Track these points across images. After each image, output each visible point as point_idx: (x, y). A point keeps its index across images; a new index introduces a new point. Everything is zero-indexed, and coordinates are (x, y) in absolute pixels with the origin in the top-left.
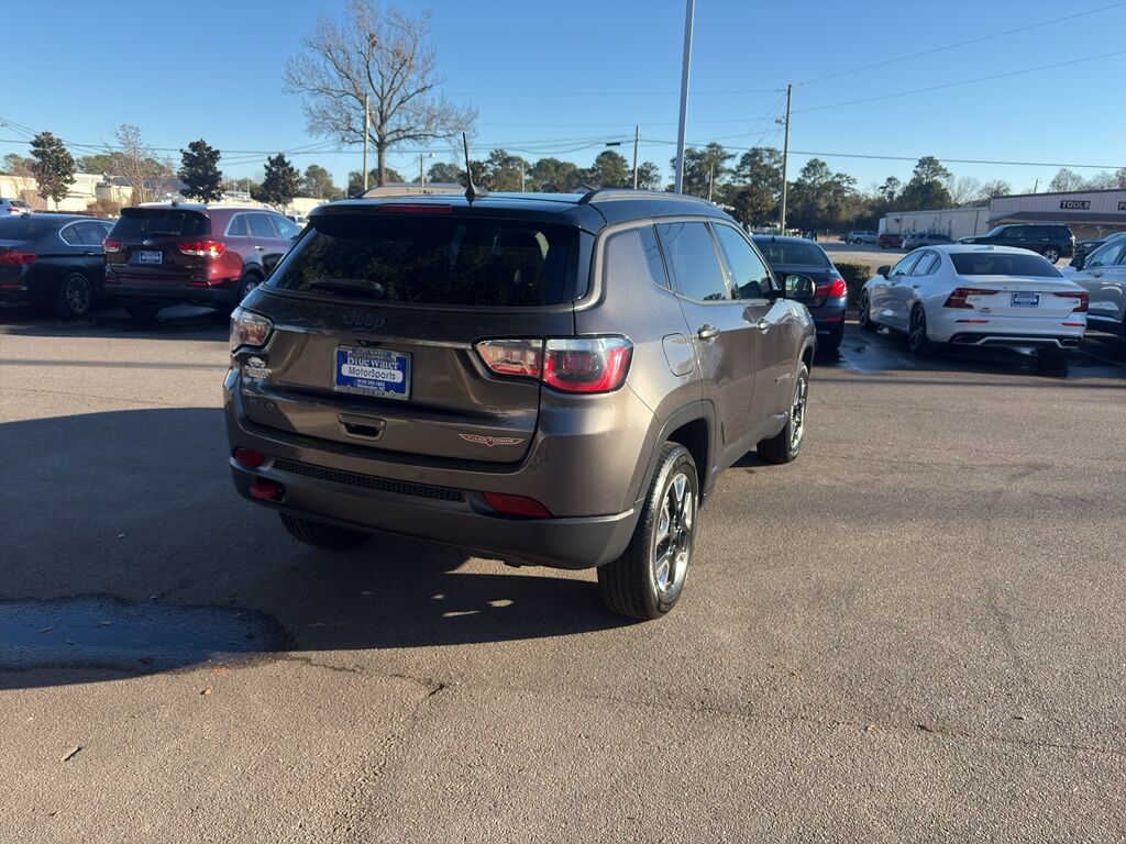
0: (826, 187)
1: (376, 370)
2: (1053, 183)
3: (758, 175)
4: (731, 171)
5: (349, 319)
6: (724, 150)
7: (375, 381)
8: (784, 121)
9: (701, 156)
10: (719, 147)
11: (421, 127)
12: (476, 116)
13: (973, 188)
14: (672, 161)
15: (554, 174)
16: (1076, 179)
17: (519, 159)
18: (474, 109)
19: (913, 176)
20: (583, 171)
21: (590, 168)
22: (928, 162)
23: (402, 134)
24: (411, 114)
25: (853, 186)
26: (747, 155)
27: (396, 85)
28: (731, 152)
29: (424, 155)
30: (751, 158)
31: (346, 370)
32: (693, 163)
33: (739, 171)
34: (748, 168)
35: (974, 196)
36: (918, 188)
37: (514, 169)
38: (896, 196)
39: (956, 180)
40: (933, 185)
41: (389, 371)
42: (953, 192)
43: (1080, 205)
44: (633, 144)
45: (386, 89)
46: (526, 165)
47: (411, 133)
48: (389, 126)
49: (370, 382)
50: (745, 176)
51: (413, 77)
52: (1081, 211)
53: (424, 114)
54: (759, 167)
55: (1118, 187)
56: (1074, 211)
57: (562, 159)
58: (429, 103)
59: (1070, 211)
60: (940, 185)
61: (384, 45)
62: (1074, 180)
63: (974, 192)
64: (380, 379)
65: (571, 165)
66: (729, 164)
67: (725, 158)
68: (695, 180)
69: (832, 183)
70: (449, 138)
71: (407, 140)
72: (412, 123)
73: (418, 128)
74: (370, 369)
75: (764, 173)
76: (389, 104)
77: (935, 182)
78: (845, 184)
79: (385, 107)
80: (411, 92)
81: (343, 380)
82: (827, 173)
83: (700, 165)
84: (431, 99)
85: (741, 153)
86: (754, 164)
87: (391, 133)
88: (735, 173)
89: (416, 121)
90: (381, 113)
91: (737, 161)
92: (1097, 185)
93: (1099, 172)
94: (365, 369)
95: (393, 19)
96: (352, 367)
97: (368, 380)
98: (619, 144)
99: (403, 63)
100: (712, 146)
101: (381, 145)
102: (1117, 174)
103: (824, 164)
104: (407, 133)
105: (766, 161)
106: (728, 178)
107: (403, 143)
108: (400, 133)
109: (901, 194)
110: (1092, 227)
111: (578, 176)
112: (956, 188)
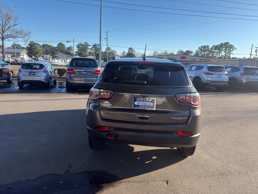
0: (111, 53)
1: (145, 103)
2: (153, 54)
3: (96, 50)
4: (90, 49)
5: (140, 91)
6: (89, 44)
7: (145, 106)
8: (106, 39)
9: (83, 45)
10: (87, 43)
11: (15, 35)
12: (30, 33)
13: (139, 54)
14: (77, 46)
15: (47, 48)
16: (157, 53)
17: (38, 44)
18: (30, 31)
19: (128, 51)
20: (55, 47)
21: (57, 46)
22: (130, 49)
23: (9, 36)
24: (12, 31)
25: (116, 53)
26: (94, 45)
27: (7, 23)
28: (90, 44)
29: (15, 42)
30: (95, 46)
31: (136, 103)
32: (81, 47)
33: (92, 49)
34: (94, 48)
36: (129, 54)
37: (36, 46)
38: (125, 55)
39: (136, 52)
40: (132, 53)
41: (149, 103)
42: (136, 55)
44: (73, 42)
45: (4, 24)
46: (40, 45)
47: (12, 36)
48: (5, 34)
49: (144, 106)
50: (93, 50)
51: (12, 22)
53: (15, 31)
54: (96, 48)
55: (164, 55)
57: (49, 44)
58: (17, 29)
61: (3, 13)
63: (139, 55)
64: (146, 105)
65: (51, 46)
66: (90, 47)
67: (89, 46)
68: (82, 50)
69: (112, 52)
70: (23, 38)
71: (11, 38)
72: (12, 33)
73: (14, 35)
74: (144, 103)
75: (98, 49)
76: (5, 28)
78: (115, 53)
79: (4, 29)
80: (11, 26)
81: (135, 106)
82: (111, 50)
83: (83, 47)
84: (18, 28)
85: (92, 45)
86: (95, 47)
87: (6, 36)
88: (91, 49)
89: (13, 33)
90: (3, 30)
91: (92, 47)
92: (161, 54)
93: (161, 51)
94: (142, 103)
95: (5, 7)
96: (138, 102)
97: (143, 105)
98: (69, 42)
99: (9, 18)
100: (85, 43)
101: (3, 39)
102: (164, 52)
103: (110, 48)
104: (10, 36)
105: (98, 47)
106: (89, 50)
107: (9, 38)
108: (8, 36)
109: (126, 55)
111: (54, 48)
112: (136, 54)
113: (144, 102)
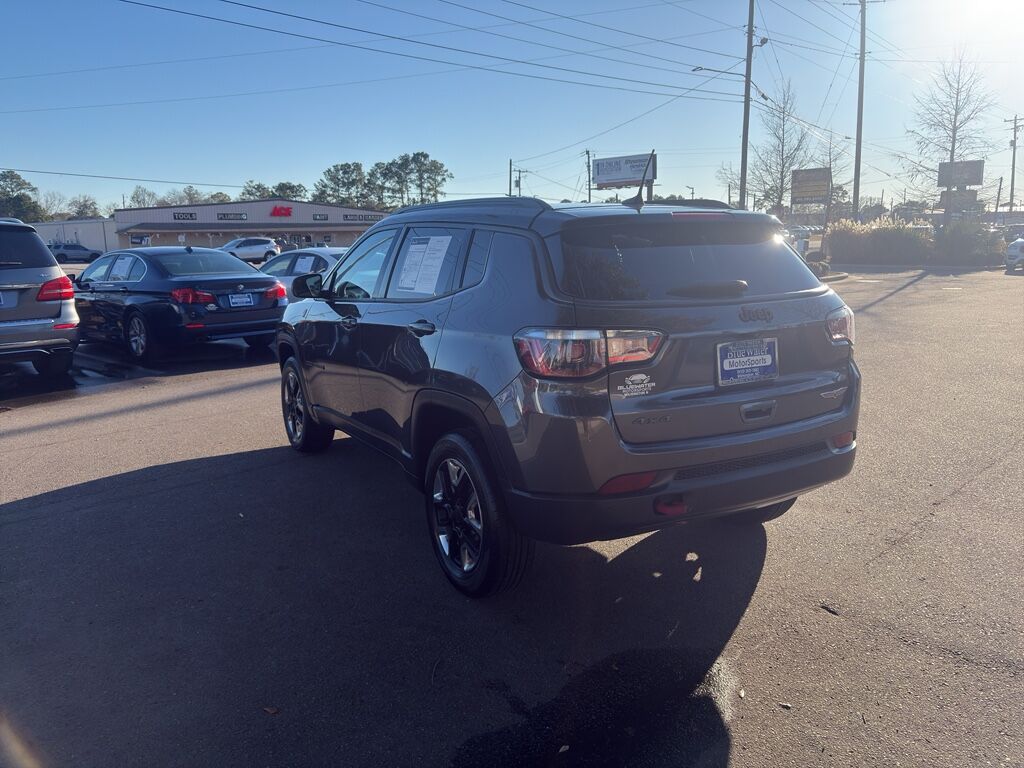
1: (752, 358)
7: (753, 368)
13: (60, 202)
16: (152, 195)
31: (727, 365)
35: (64, 208)
40: (22, 199)
43: (189, 216)
52: (192, 221)
56: (185, 221)
59: (182, 221)
60: (30, 199)
62: (149, 195)
63: (62, 206)
74: (747, 359)
77: (24, 195)
94: (741, 360)
96: (732, 361)
97: (745, 369)
110: (203, 235)
113: (747, 355)
